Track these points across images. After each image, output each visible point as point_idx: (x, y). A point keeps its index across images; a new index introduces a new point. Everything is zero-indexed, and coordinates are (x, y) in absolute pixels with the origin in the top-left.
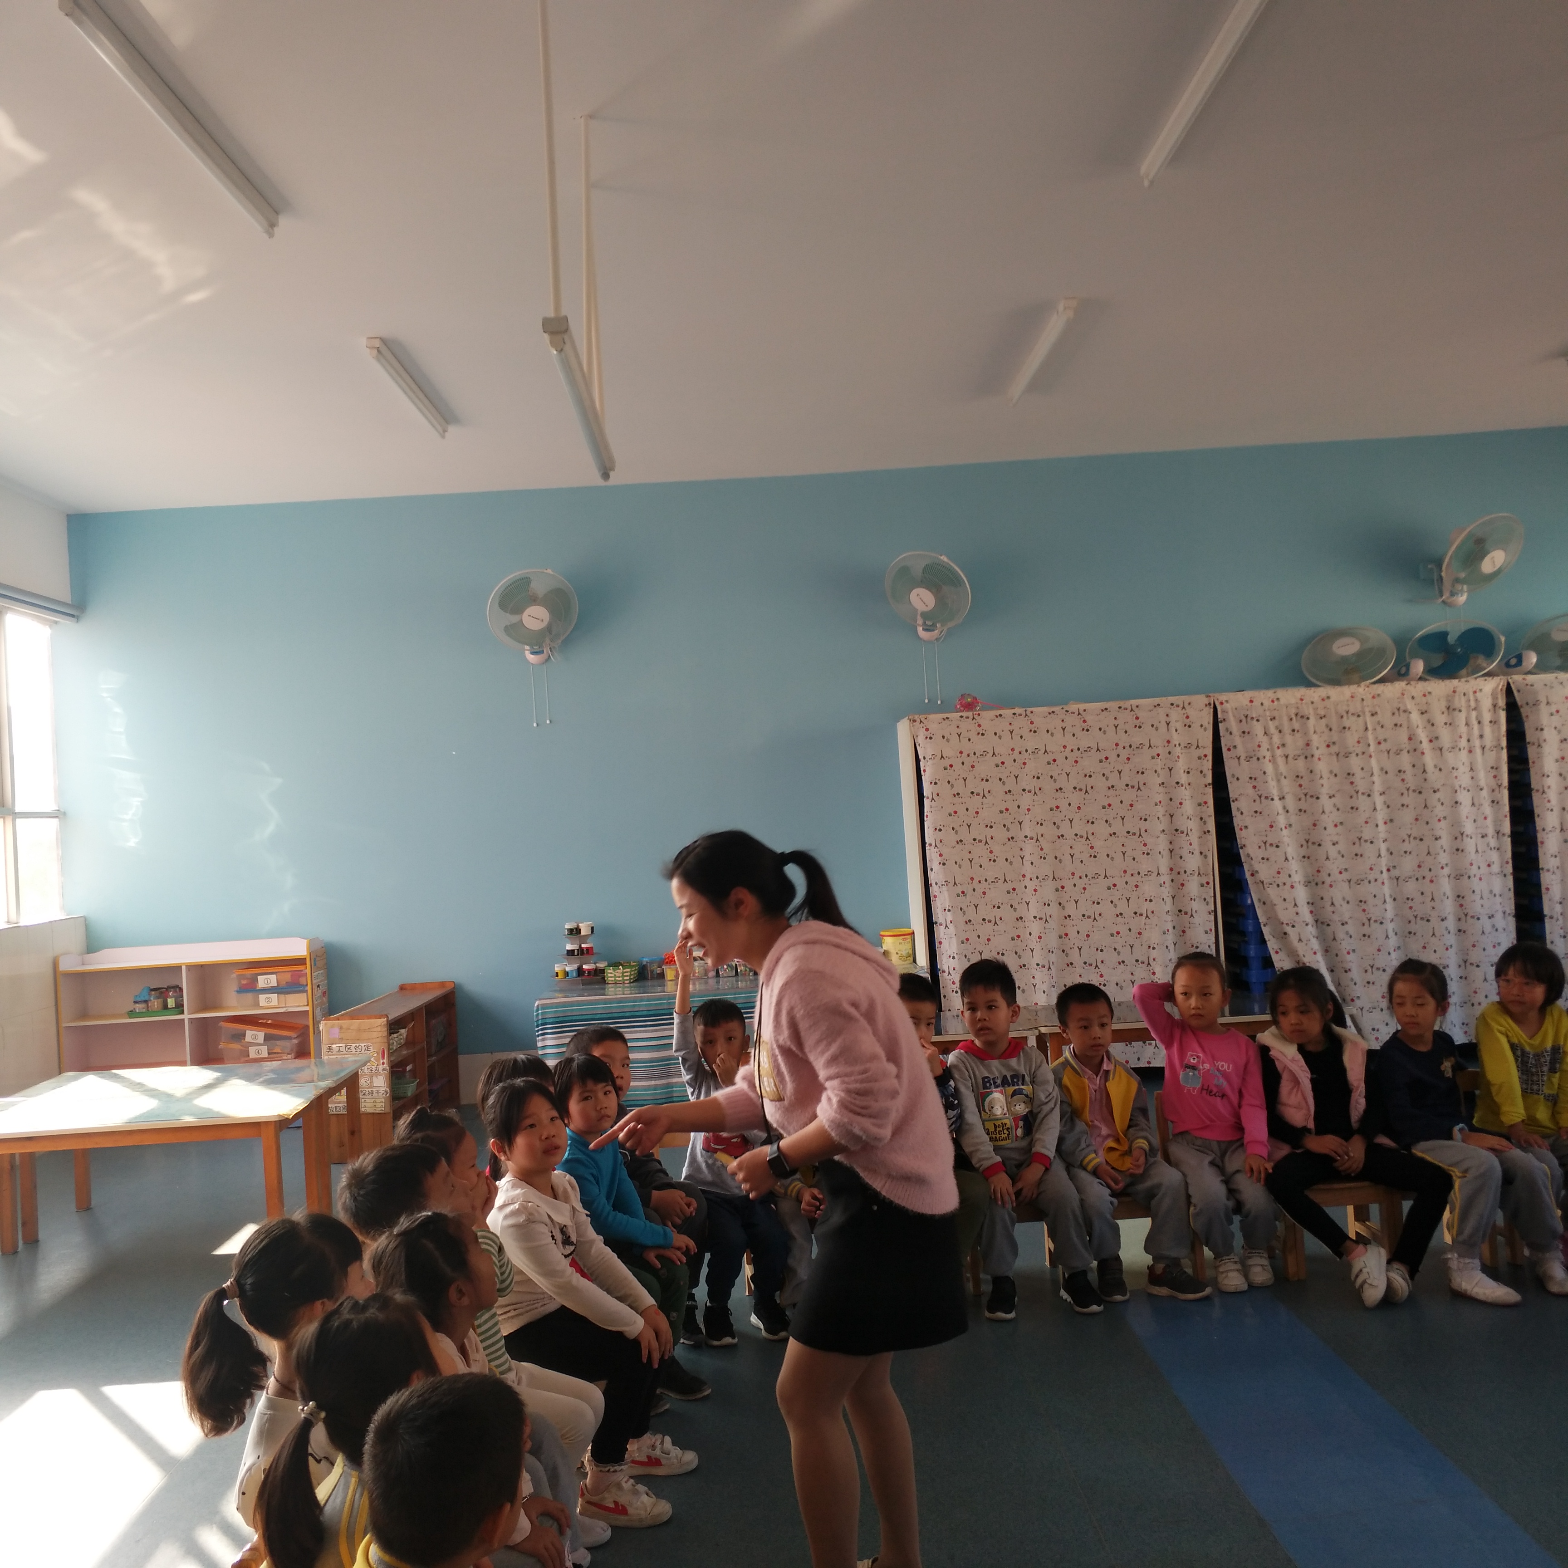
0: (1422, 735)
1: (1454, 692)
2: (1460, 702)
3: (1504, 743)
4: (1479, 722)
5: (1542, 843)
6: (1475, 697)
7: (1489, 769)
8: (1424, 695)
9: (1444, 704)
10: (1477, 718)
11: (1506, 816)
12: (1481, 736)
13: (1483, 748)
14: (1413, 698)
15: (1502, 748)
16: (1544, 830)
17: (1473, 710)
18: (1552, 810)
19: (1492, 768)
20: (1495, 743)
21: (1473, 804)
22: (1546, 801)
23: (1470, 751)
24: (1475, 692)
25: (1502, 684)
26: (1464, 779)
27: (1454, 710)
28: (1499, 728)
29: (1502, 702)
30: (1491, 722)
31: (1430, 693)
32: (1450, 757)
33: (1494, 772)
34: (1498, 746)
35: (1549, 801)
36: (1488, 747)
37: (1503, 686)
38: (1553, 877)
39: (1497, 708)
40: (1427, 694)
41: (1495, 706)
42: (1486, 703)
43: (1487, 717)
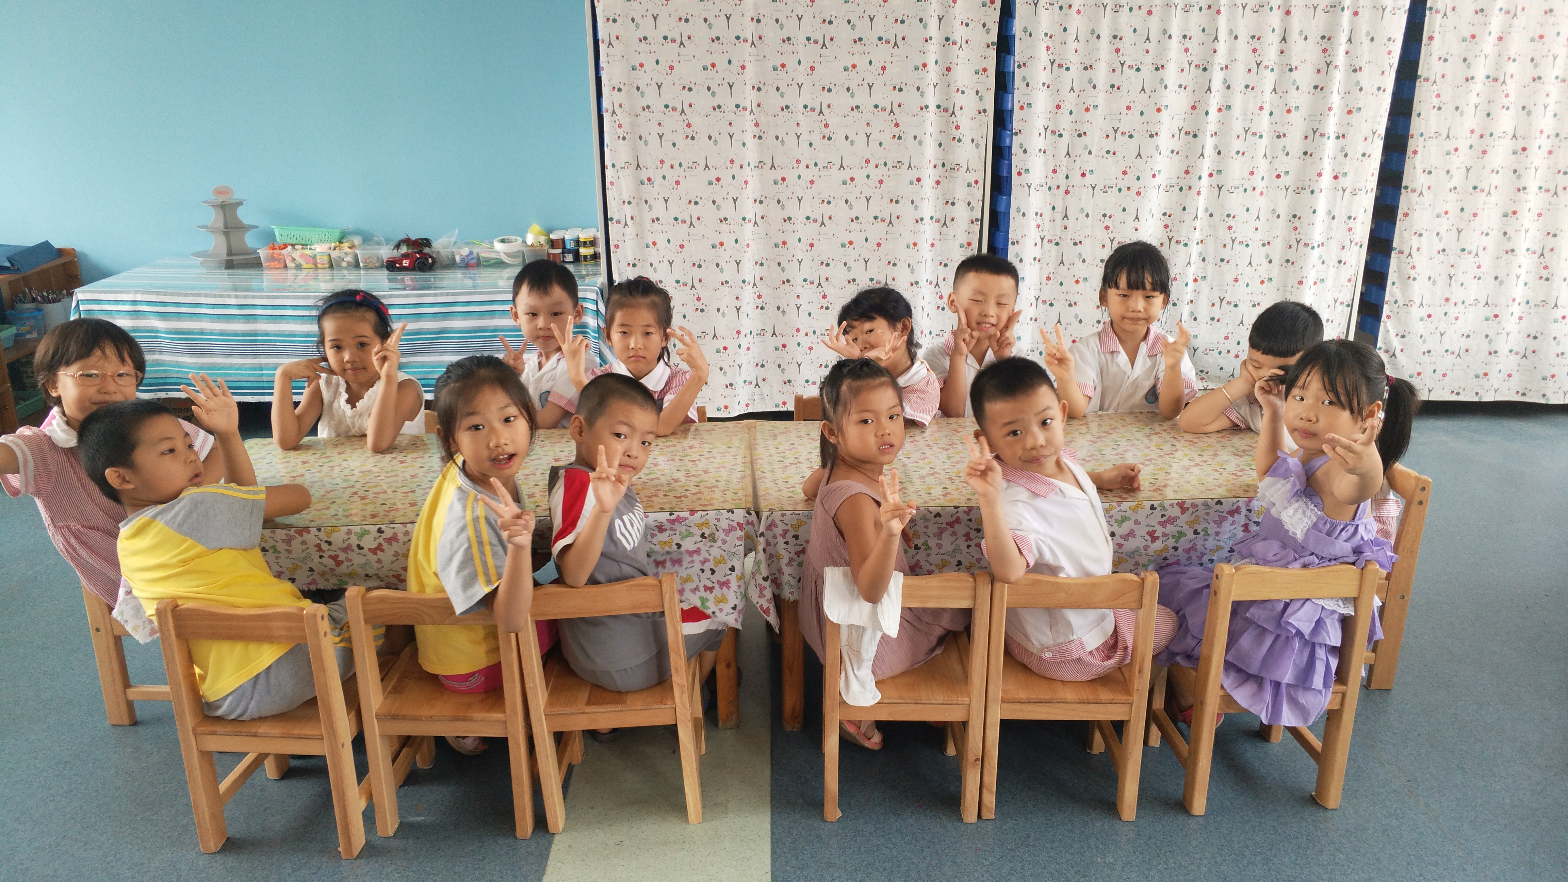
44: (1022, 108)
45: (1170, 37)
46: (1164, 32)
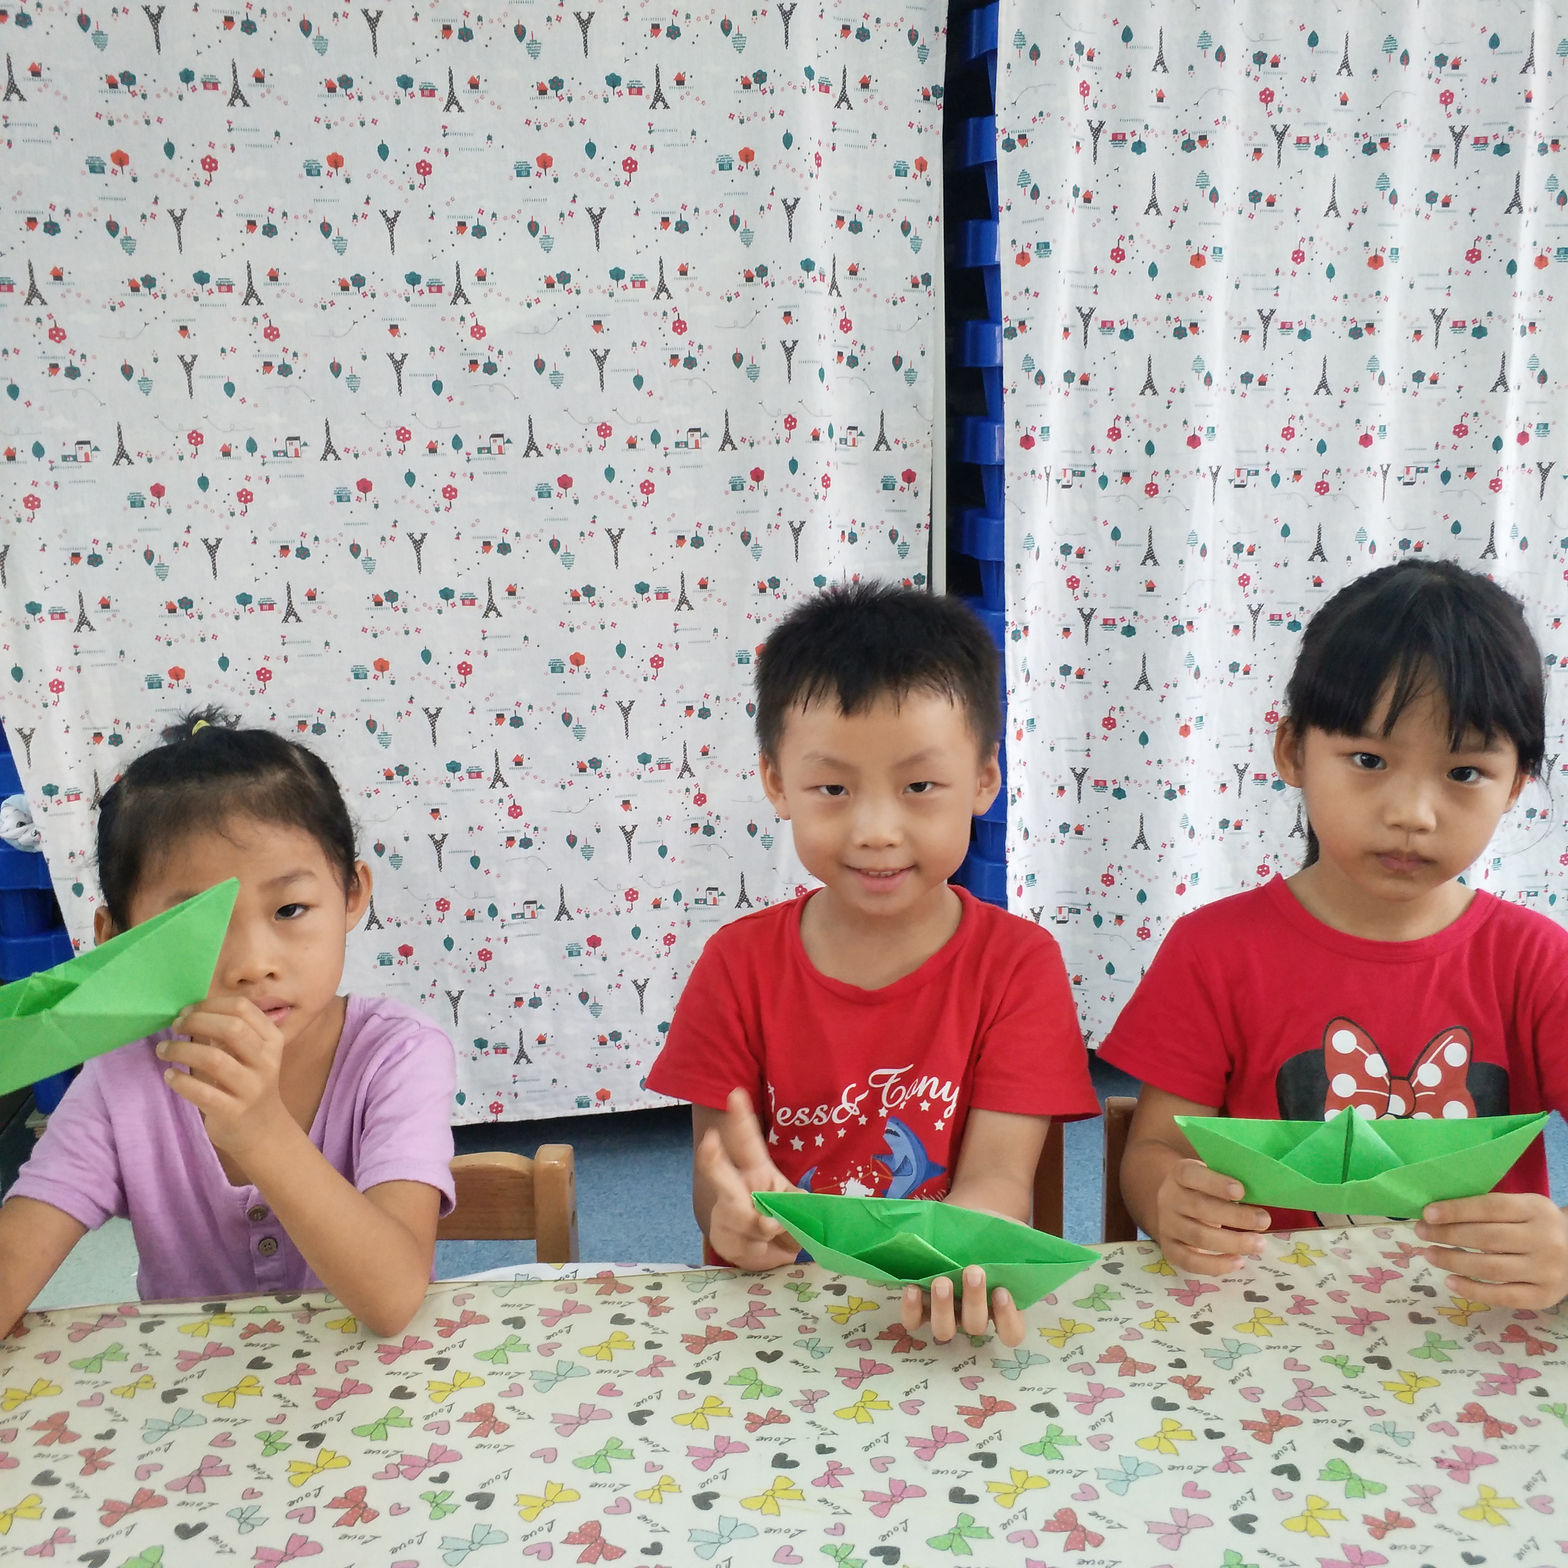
44: (1023, 259)
45: (1405, 59)
46: (1390, 44)
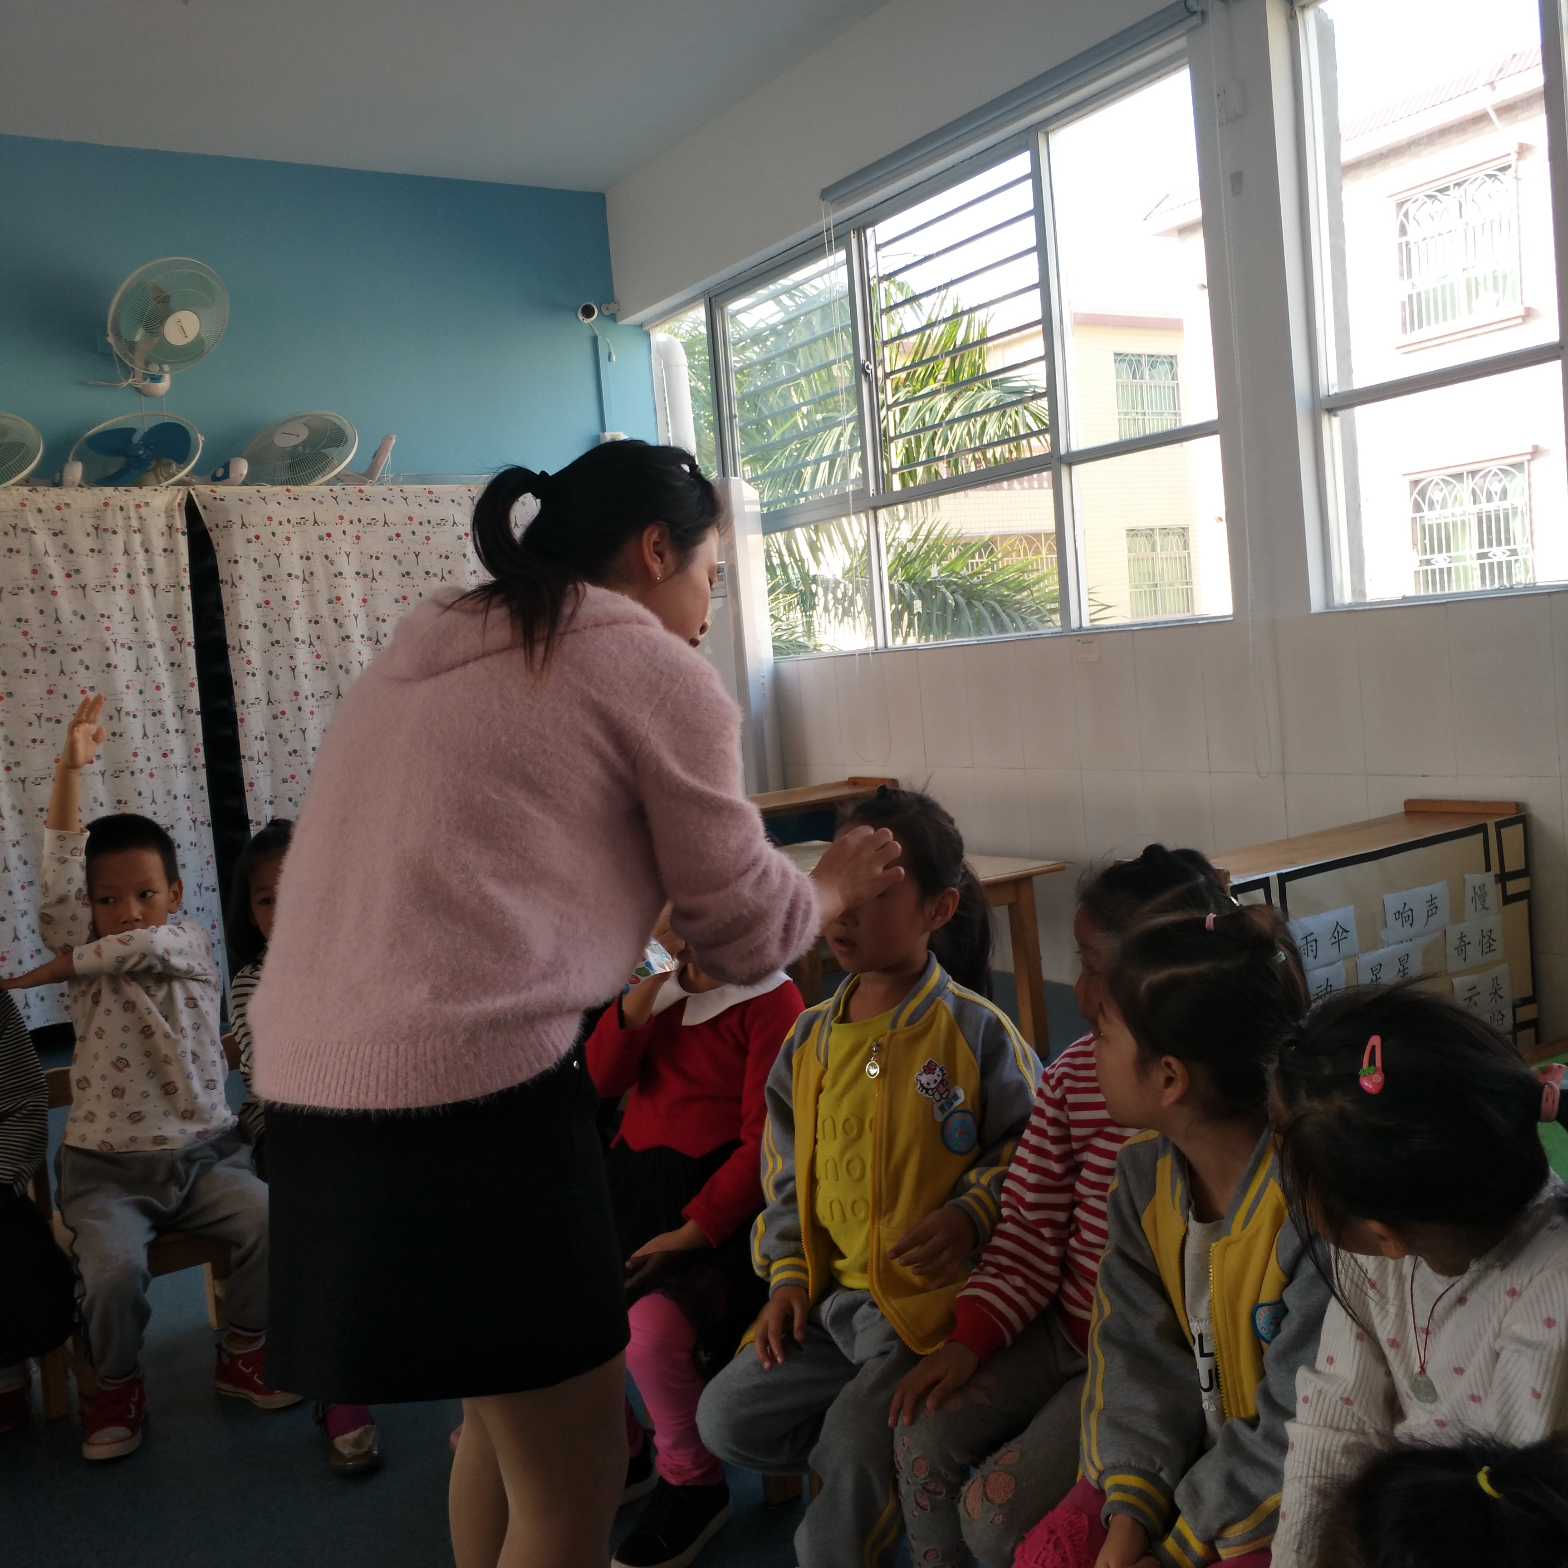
0: (54, 566)
1: (106, 504)
2: (114, 519)
3: (186, 581)
4: (147, 551)
5: (242, 720)
6: (138, 513)
7: (165, 618)
8: (59, 508)
9: (89, 523)
10: (142, 544)
11: (192, 685)
12: (151, 570)
13: (154, 588)
14: (40, 511)
15: (183, 588)
16: (243, 702)
17: (135, 532)
18: (254, 675)
19: (169, 616)
20: (172, 581)
21: (138, 668)
22: (244, 662)
23: (132, 592)
24: (138, 506)
25: (180, 497)
26: (123, 631)
27: (106, 530)
28: (177, 559)
29: (180, 523)
30: (165, 550)
31: (67, 505)
32: (99, 601)
33: (172, 623)
34: (177, 586)
35: (249, 662)
36: (162, 585)
37: (182, 499)
38: (260, 767)
39: (173, 530)
40: (62, 506)
41: (170, 528)
42: (157, 524)
43: (159, 543)
